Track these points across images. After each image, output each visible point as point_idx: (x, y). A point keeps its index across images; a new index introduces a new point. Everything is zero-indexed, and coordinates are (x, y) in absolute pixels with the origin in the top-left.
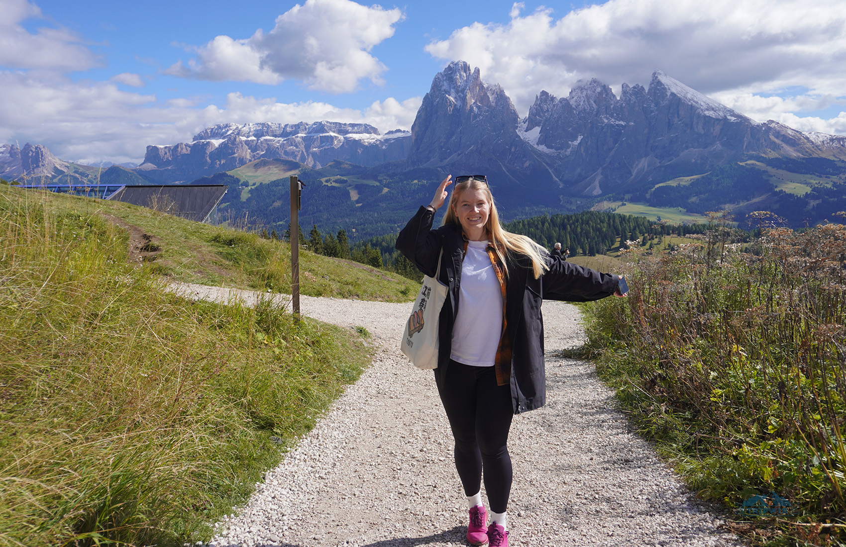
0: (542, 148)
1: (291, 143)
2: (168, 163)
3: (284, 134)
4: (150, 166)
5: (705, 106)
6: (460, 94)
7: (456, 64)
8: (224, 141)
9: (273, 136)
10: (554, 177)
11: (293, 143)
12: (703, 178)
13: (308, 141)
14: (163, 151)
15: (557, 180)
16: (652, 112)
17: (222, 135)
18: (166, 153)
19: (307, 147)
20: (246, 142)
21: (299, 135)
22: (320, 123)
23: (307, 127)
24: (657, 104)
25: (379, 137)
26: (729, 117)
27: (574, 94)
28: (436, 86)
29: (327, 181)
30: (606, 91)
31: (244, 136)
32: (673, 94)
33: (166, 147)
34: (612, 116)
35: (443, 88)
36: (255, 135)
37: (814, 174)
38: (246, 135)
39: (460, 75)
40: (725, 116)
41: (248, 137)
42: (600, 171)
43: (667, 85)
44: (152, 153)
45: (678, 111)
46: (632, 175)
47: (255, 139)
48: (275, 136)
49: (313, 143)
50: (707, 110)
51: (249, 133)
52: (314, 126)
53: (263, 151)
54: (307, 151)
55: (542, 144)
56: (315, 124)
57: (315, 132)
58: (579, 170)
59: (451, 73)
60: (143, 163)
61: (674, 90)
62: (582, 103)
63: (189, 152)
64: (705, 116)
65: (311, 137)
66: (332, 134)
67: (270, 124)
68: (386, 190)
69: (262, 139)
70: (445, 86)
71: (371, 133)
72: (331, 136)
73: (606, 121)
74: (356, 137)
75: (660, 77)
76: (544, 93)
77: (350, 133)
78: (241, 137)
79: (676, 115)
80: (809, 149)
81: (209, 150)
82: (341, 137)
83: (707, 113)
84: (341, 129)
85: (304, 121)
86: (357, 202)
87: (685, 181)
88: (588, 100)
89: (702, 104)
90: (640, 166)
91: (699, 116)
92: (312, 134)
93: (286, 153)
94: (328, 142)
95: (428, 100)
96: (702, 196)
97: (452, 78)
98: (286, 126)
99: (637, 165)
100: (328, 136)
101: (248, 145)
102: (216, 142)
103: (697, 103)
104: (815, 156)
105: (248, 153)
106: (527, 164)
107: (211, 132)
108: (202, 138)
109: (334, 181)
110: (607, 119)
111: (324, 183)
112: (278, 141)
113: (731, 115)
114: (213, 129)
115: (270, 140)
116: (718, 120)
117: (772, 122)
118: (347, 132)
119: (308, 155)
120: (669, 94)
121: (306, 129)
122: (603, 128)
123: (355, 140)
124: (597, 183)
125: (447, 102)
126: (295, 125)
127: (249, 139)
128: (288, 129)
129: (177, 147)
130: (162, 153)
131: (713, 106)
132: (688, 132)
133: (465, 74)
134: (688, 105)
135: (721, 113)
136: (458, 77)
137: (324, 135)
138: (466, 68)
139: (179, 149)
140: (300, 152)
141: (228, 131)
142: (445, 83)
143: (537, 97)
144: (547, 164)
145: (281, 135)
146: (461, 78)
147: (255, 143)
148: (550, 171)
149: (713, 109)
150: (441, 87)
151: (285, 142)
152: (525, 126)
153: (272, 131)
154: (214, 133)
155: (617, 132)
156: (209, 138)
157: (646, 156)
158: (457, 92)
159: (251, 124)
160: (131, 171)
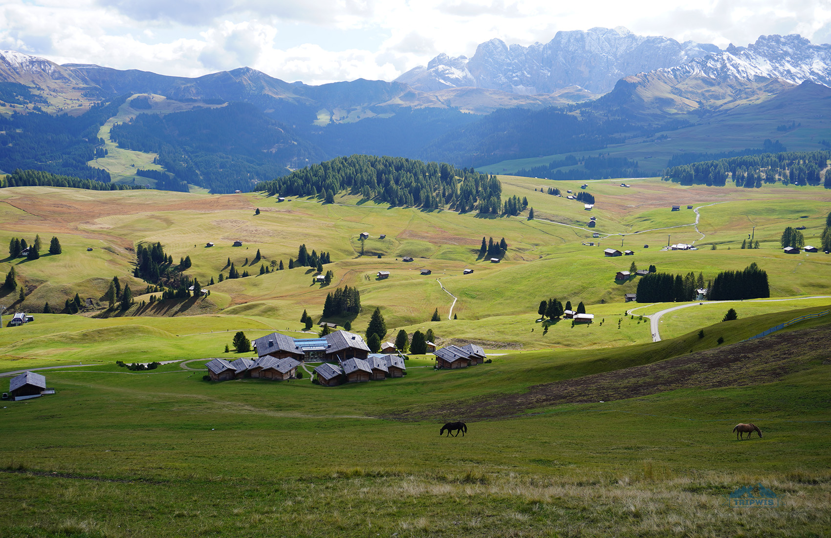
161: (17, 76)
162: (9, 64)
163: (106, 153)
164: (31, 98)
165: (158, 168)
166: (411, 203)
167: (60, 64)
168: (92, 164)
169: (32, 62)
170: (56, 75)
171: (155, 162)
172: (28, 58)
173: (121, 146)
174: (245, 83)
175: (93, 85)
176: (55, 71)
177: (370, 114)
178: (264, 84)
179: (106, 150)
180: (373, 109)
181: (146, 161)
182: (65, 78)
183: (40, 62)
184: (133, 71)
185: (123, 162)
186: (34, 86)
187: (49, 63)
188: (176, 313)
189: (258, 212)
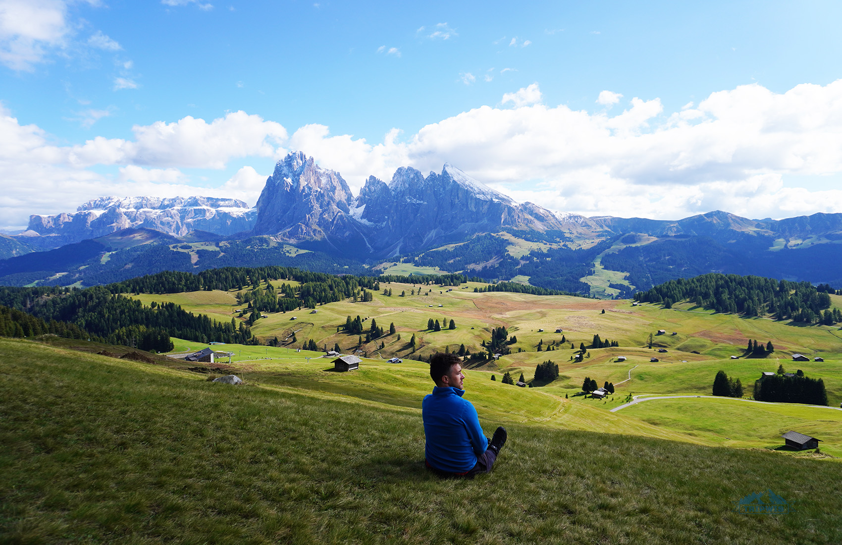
0: (365, 221)
1: (167, 214)
2: (51, 230)
3: (163, 207)
4: (33, 233)
5: (477, 190)
6: (296, 177)
7: (294, 154)
8: (104, 211)
9: (152, 208)
10: (367, 244)
11: (169, 215)
12: (464, 245)
13: (183, 213)
14: (46, 220)
15: (370, 246)
16: (440, 194)
17: (104, 206)
18: (49, 222)
19: (182, 218)
20: (125, 214)
21: (175, 208)
22: (195, 198)
23: (183, 201)
24: (444, 188)
25: (247, 210)
26: (494, 200)
27: (395, 178)
28: (278, 170)
29: (174, 247)
30: (418, 177)
31: (124, 207)
32: (454, 181)
33: (49, 217)
34: (415, 197)
35: (283, 172)
36: (136, 208)
37: (542, 242)
38: (127, 207)
39: (297, 162)
40: (492, 199)
41: (128, 208)
42: (402, 240)
43: (451, 174)
44: (36, 223)
45: (458, 194)
46: (422, 242)
47: (135, 210)
48: (154, 208)
49: (188, 215)
50: (478, 193)
51: (129, 205)
52: (189, 200)
53: (141, 221)
54: (182, 222)
55: (364, 218)
56: (190, 199)
57: (190, 206)
58: (387, 239)
59: (290, 160)
60: (26, 231)
61: (455, 179)
62: (399, 186)
63: (71, 221)
64: (476, 199)
65: (186, 209)
66: (204, 207)
67: (149, 198)
68: (222, 254)
69: (141, 210)
70: (285, 170)
71: (240, 207)
72: (204, 210)
73: (409, 200)
74: (226, 210)
75: (446, 169)
76: (372, 177)
77: (222, 206)
78: (121, 209)
79: (457, 198)
80: (553, 223)
81: (90, 219)
82: (213, 210)
83: (478, 196)
84: (214, 202)
85: (180, 196)
86: (196, 264)
87: (451, 247)
88: (404, 183)
89: (476, 189)
90: (430, 235)
91: (472, 198)
92: (187, 208)
93: (162, 223)
94: (201, 214)
95: (270, 182)
96: (457, 258)
97: (291, 164)
98: (164, 199)
99: (428, 235)
100: (201, 209)
101: (127, 216)
102: (98, 213)
103: (472, 188)
104: (556, 229)
105: (127, 222)
106: (347, 234)
107: (95, 203)
108: (85, 209)
109: (180, 247)
110: (410, 199)
111: (172, 249)
112: (155, 213)
113: (496, 198)
114: (96, 201)
115: (148, 212)
116: (485, 201)
117: (529, 203)
118: (219, 206)
119: (182, 225)
120: (451, 181)
121: (182, 203)
122: (406, 206)
123: (225, 213)
124: (398, 249)
125: (284, 184)
126: (173, 199)
127: (129, 210)
128: (166, 203)
129: (59, 216)
130: (45, 222)
131: (484, 191)
132: (464, 210)
133: (301, 162)
134: (464, 190)
135: (489, 197)
136: (295, 164)
137: (197, 208)
138: (302, 157)
139: (62, 218)
140: (175, 223)
141: (110, 203)
142: (285, 168)
143: (367, 180)
144: (364, 234)
145: (159, 208)
146: (297, 164)
147: (134, 213)
148: (365, 239)
149: (483, 193)
150: (281, 171)
151: (162, 214)
152: (357, 203)
153: (151, 204)
154: (97, 205)
155: (416, 208)
156: (92, 208)
157: (435, 228)
158: (294, 175)
159: (131, 198)
160: (11, 238)
161: (560, 226)
162: (557, 219)
163: (594, 272)
164: (564, 239)
165: (626, 283)
166: (735, 311)
167: (588, 217)
168: (583, 280)
169: (570, 217)
170: (584, 224)
171: (626, 278)
172: (568, 215)
173: (606, 268)
174: (715, 222)
175: (607, 229)
176: (583, 222)
177: (824, 241)
178: (730, 221)
179: (594, 271)
180: (827, 237)
181: (618, 277)
182: (589, 226)
183: (575, 217)
184: (634, 218)
185: (603, 278)
186: (568, 231)
187: (581, 217)
188: (473, 367)
189: (603, 312)
